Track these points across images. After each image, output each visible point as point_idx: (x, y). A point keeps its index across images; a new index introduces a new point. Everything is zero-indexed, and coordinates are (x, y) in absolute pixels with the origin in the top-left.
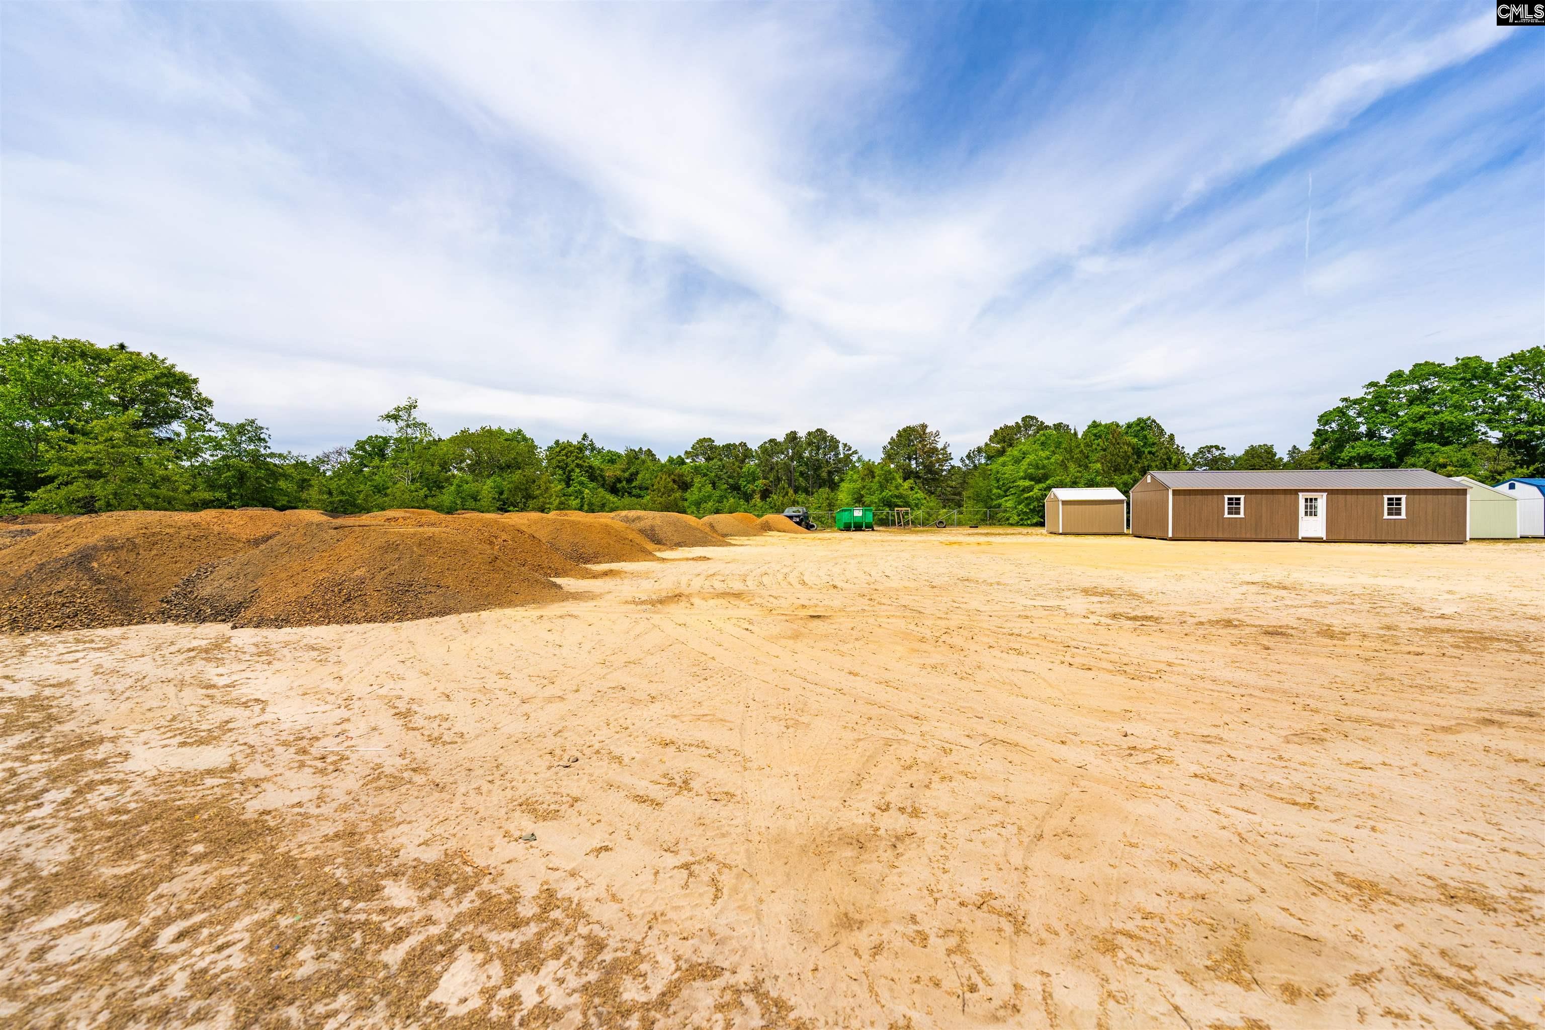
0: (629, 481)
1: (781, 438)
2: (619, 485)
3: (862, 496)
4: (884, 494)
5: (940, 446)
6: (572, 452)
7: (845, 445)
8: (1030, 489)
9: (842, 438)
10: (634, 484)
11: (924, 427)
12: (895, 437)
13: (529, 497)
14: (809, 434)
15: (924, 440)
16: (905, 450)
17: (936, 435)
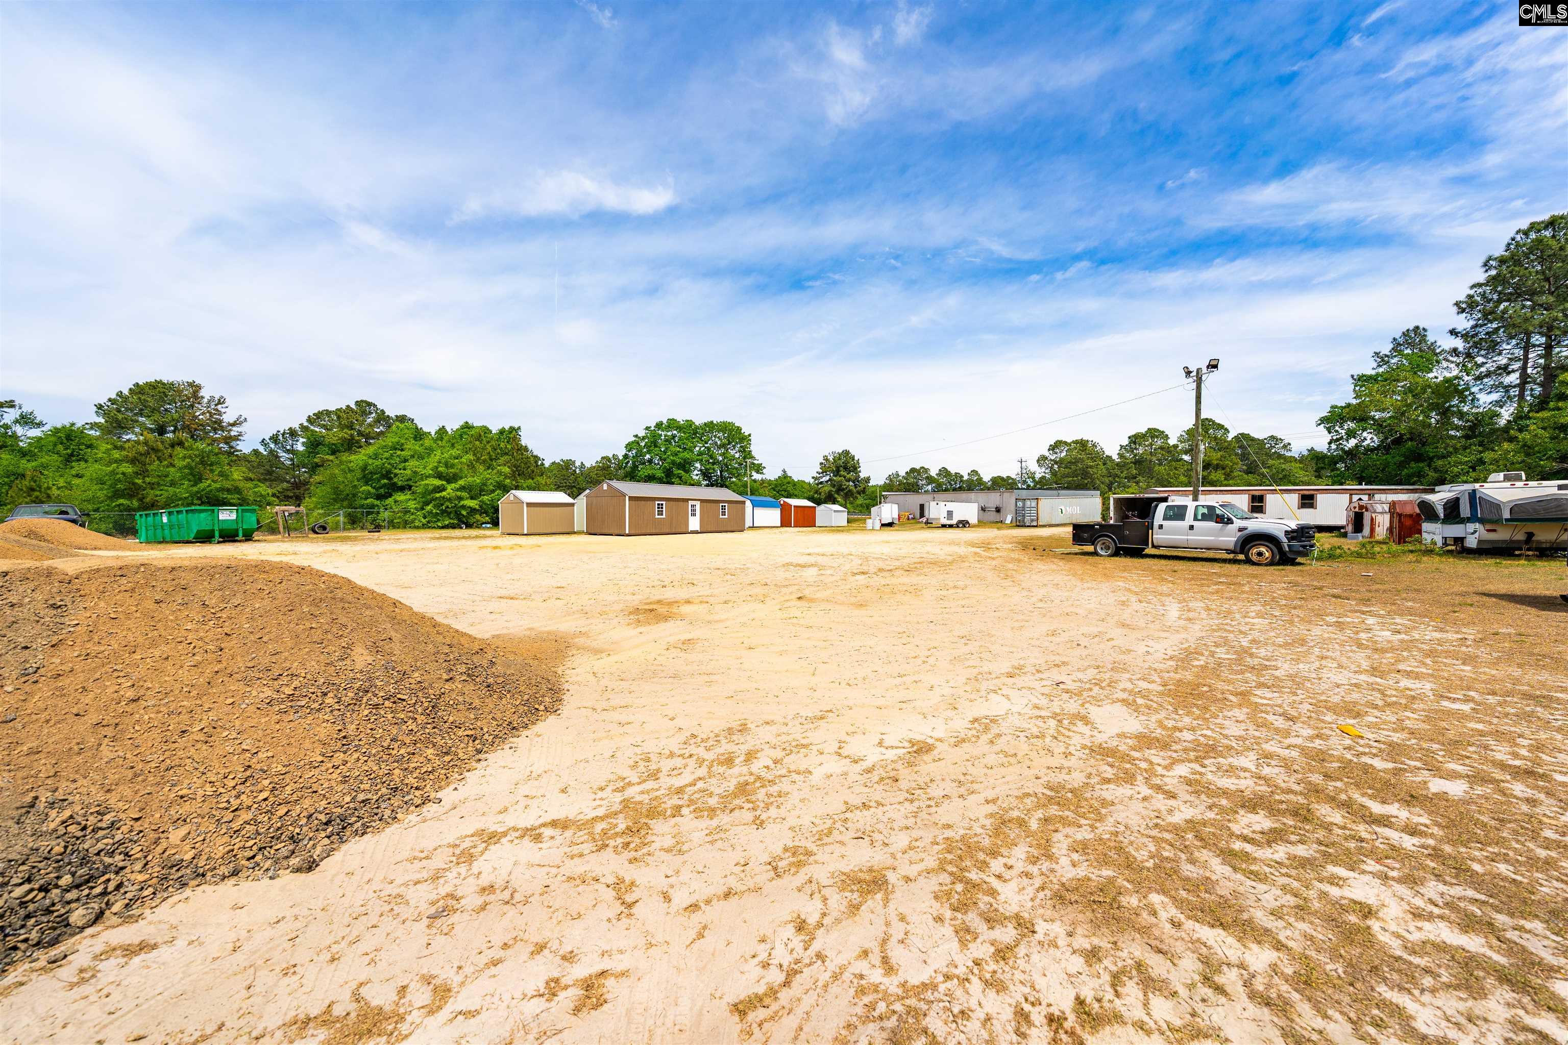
4: (202, 485)
5: (227, 418)
8: (442, 489)
11: (195, 387)
12: (126, 392)
15: (192, 406)
16: (156, 416)
17: (219, 403)
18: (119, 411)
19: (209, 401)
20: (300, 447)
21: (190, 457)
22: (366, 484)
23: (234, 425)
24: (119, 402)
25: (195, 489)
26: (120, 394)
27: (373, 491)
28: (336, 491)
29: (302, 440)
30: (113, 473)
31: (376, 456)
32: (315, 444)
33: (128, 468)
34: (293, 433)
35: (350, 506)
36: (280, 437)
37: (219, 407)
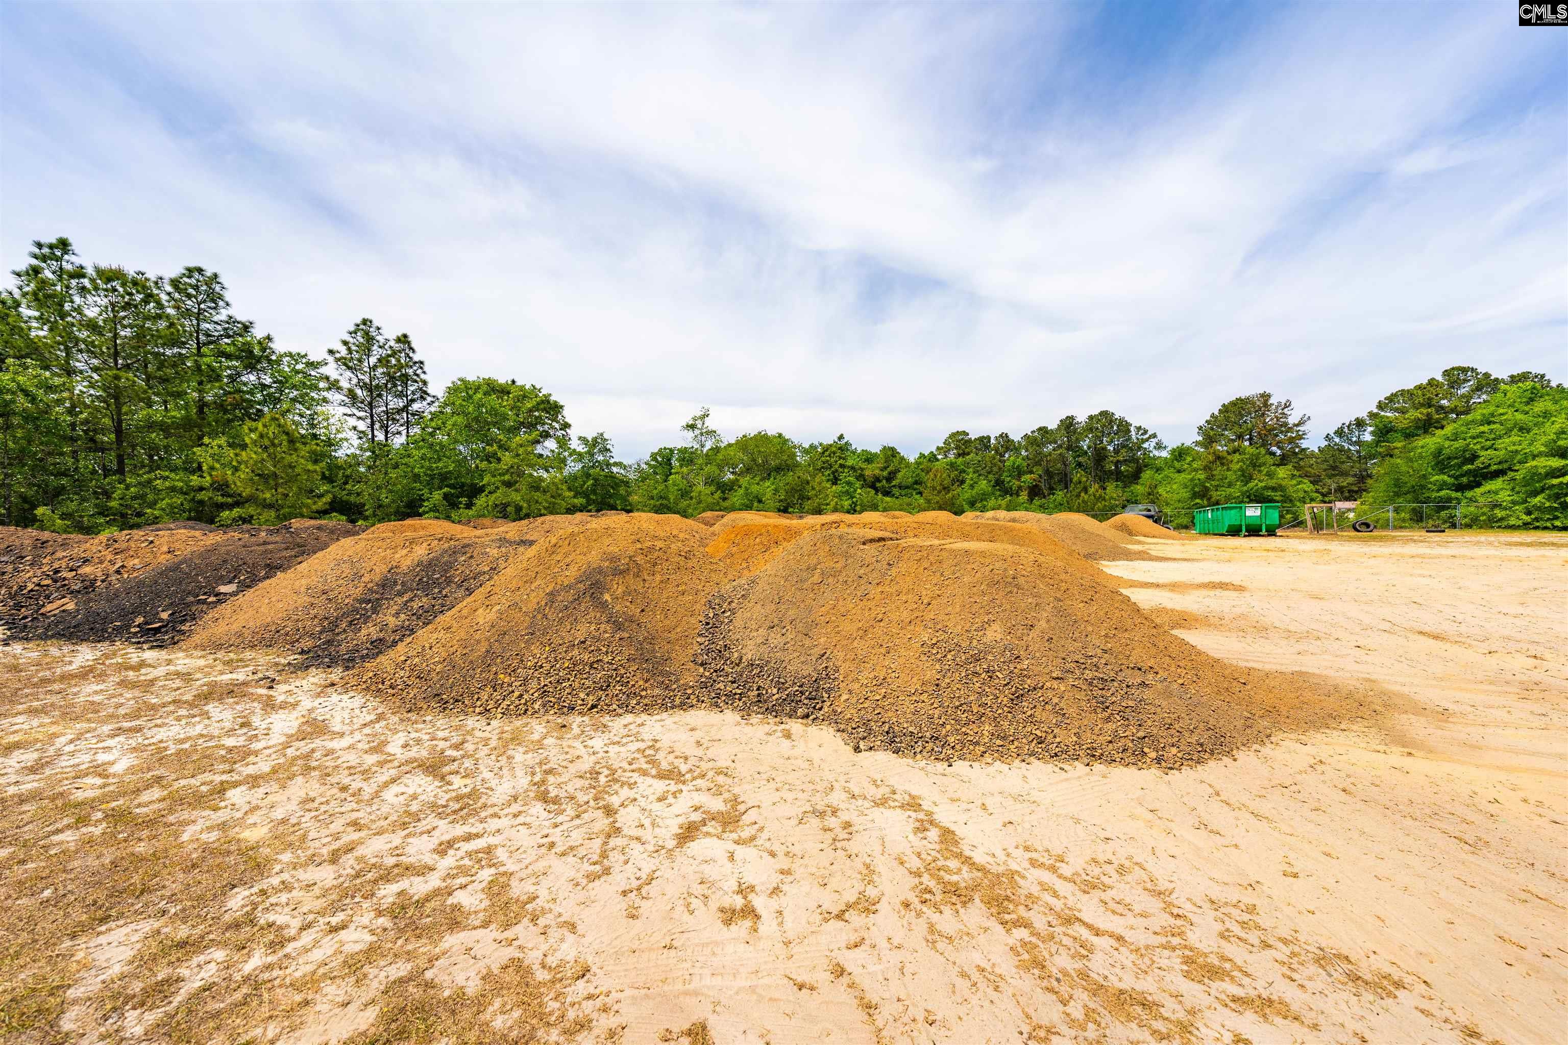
0: (889, 479)
1: (1053, 425)
2: (878, 485)
3: (1207, 489)
4: (1251, 485)
5: (1292, 420)
6: (834, 453)
7: (1139, 428)
9: (1135, 421)
10: (894, 483)
11: (1266, 397)
12: (1216, 413)
13: (804, 498)
14: (1091, 418)
15: (1263, 414)
16: (1236, 428)
17: (1286, 407)
18: (1212, 429)
19: (1277, 407)
20: (1367, 437)
21: (1242, 461)
22: (1442, 472)
23: (1297, 425)
24: (1213, 421)
25: (1245, 488)
26: (1213, 416)
27: (1450, 480)
28: (1398, 483)
29: (1370, 429)
30: (1192, 480)
31: (1455, 437)
32: (1385, 432)
33: (1202, 476)
34: (1360, 423)
35: (1416, 500)
36: (1346, 430)
37: (1286, 411)
